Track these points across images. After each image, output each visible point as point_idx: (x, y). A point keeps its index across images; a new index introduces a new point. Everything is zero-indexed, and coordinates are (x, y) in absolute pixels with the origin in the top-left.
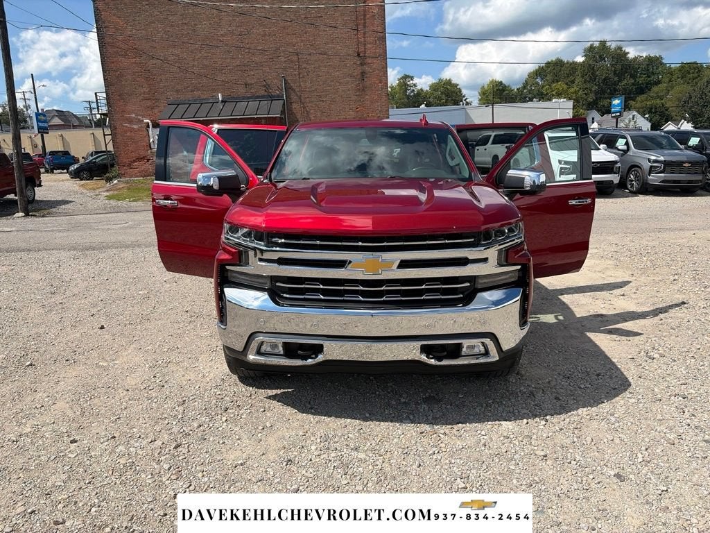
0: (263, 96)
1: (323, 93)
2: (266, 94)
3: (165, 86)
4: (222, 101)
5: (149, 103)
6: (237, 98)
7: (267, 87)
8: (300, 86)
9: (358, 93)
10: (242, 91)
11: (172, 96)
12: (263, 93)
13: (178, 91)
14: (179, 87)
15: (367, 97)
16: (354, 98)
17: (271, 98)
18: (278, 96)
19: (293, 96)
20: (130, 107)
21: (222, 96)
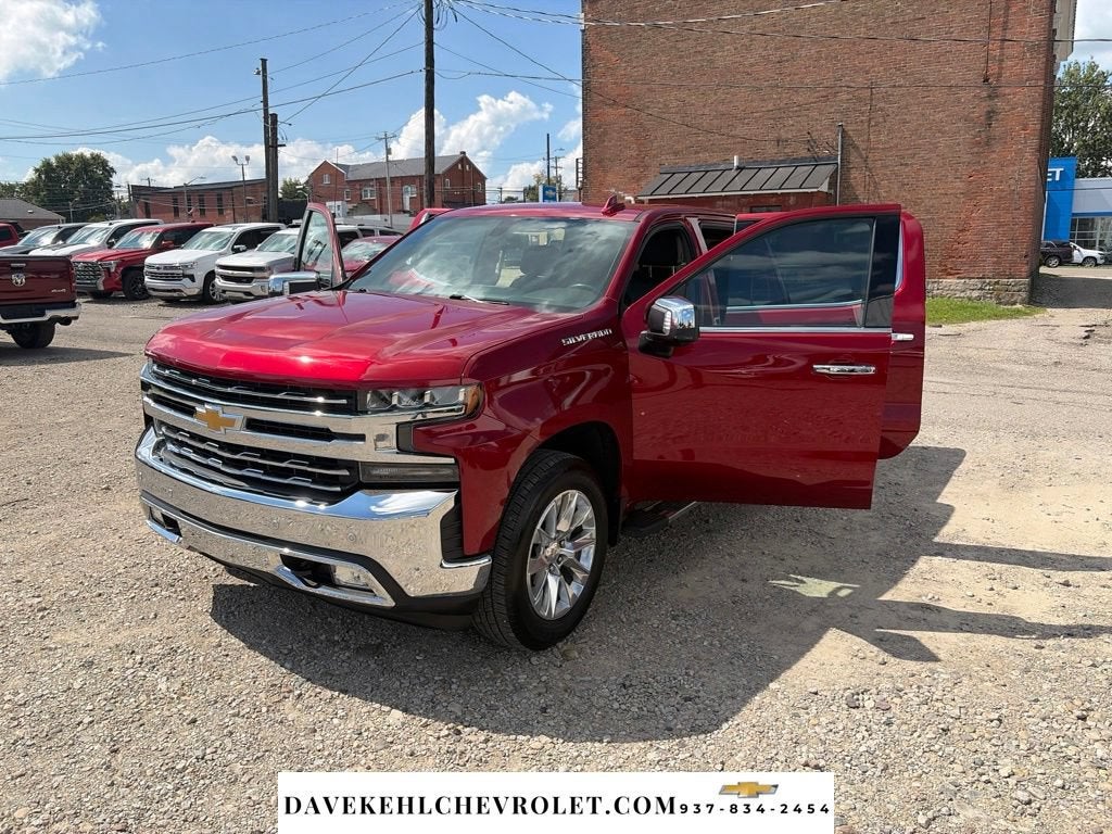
0: (803, 159)
1: (909, 152)
2: (809, 155)
3: (660, 147)
4: (738, 168)
5: (636, 172)
6: (761, 163)
7: (811, 143)
8: (869, 140)
9: (976, 150)
10: (771, 151)
11: (668, 161)
12: (803, 153)
13: (676, 154)
14: (678, 147)
15: (994, 156)
16: (966, 158)
17: (816, 161)
18: (829, 158)
19: (854, 158)
20: (610, 178)
21: (740, 159)
